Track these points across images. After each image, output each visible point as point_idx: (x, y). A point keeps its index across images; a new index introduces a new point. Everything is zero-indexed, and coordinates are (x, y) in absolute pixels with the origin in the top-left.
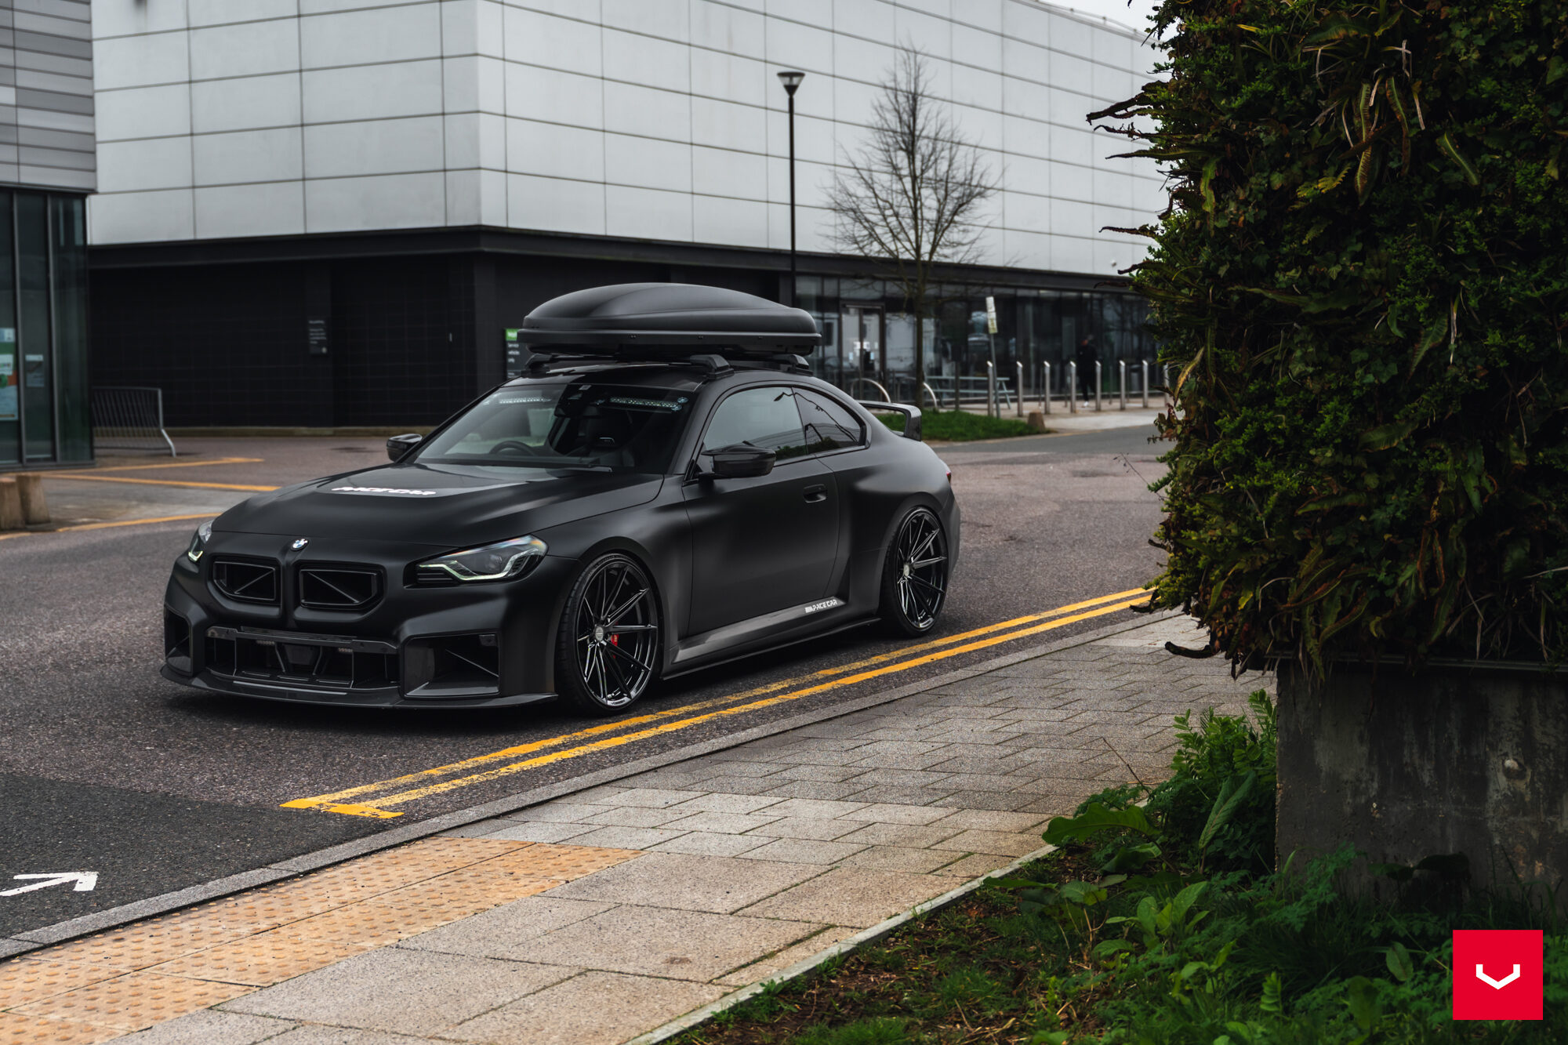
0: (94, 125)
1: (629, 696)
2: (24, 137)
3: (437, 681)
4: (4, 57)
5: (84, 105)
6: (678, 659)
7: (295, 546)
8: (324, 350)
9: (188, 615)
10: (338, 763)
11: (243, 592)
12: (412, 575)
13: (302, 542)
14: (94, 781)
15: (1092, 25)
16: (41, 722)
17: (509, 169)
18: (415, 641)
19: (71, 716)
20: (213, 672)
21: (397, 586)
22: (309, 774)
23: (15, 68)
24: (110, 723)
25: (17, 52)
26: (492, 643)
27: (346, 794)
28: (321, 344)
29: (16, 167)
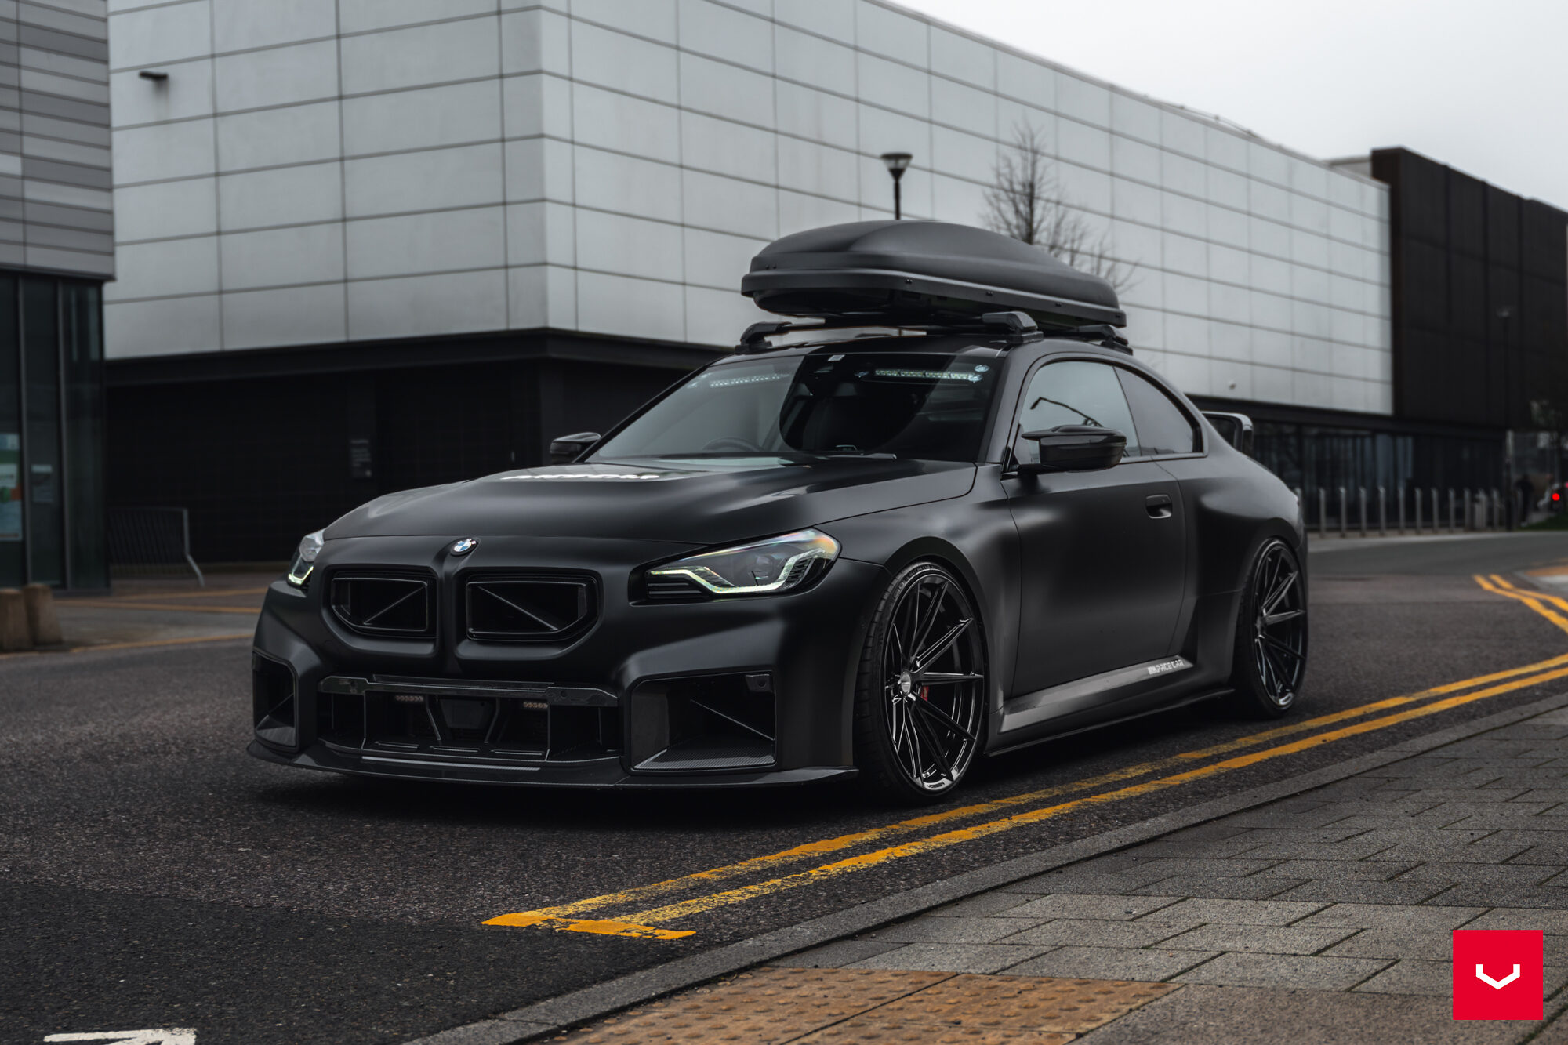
0: (112, 201)
1: (950, 777)
2: (32, 214)
3: (679, 746)
4: (10, 121)
5: (101, 179)
6: (1004, 729)
7: (457, 549)
8: (369, 473)
9: (292, 659)
10: (548, 866)
11: (374, 623)
12: (641, 586)
13: (468, 544)
14: (165, 892)
15: (1206, 123)
16: (73, 819)
17: (580, 265)
18: (647, 684)
19: (117, 811)
20: (328, 744)
21: (617, 601)
22: (508, 880)
23: (21, 133)
24: (177, 820)
25: (25, 116)
26: (766, 687)
27: (581, 905)
28: (364, 466)
29: (21, 248)
